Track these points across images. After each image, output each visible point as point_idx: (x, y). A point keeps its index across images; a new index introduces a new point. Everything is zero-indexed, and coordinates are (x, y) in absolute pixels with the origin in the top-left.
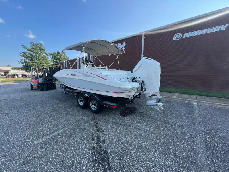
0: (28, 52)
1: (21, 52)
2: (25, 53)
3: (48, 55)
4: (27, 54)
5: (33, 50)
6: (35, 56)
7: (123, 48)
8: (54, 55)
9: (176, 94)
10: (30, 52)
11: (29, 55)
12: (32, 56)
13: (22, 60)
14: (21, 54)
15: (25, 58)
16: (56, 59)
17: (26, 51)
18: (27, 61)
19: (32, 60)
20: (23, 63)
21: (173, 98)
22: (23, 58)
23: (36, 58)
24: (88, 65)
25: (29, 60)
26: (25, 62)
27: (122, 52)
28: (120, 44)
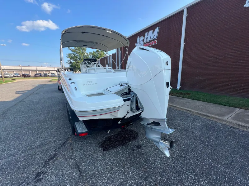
0: (73, 53)
1: (67, 54)
2: (70, 54)
3: (89, 54)
4: (72, 55)
5: (77, 51)
7: (155, 37)
8: (94, 54)
9: (238, 111)
11: (74, 56)
12: (76, 56)
13: (68, 61)
14: (67, 56)
15: (71, 59)
17: (71, 52)
18: (72, 61)
19: (76, 60)
20: (69, 64)
21: (224, 121)
22: (69, 59)
23: (79, 58)
24: (88, 65)
25: (74, 60)
26: (71, 63)
27: (154, 43)
28: (151, 32)
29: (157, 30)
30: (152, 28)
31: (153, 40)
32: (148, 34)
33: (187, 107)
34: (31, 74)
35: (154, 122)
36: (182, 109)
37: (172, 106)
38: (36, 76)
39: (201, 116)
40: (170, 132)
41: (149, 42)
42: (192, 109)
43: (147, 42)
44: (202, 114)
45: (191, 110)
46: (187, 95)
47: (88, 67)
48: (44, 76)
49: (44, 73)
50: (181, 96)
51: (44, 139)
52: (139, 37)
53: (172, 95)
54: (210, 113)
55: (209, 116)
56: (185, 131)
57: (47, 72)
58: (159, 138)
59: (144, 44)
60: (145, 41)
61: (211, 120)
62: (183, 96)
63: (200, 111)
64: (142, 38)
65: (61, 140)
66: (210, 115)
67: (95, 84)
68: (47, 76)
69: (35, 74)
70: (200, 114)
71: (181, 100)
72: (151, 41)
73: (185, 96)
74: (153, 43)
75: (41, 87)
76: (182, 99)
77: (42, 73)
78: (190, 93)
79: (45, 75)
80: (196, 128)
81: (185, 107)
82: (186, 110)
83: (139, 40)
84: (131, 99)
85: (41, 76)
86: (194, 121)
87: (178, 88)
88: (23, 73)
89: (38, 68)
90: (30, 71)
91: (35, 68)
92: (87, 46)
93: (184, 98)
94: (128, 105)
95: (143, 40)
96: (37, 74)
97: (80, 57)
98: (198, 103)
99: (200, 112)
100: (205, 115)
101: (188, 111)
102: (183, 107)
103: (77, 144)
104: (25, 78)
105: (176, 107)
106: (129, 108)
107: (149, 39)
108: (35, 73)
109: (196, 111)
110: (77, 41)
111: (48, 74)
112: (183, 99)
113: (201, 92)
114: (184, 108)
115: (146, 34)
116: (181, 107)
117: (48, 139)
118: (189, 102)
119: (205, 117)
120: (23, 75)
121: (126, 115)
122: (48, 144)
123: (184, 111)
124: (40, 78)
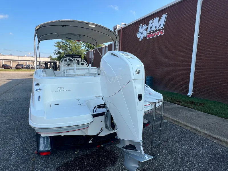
0: (62, 41)
1: (56, 42)
2: (59, 43)
4: (61, 43)
6: (68, 45)
7: (162, 26)
10: (64, 41)
11: (63, 44)
12: (66, 45)
13: (56, 50)
14: (55, 44)
15: (59, 48)
16: (90, 47)
18: (61, 51)
19: (65, 50)
20: (57, 54)
22: (57, 48)
23: (69, 48)
24: (69, 63)
25: (63, 50)
26: (59, 53)
27: (160, 33)
28: (156, 20)
29: (164, 17)
30: (158, 14)
31: (159, 30)
32: (152, 22)
33: (193, 124)
34: (12, 66)
35: (130, 144)
36: (186, 126)
37: (174, 120)
38: (17, 68)
39: (211, 138)
40: (146, 159)
41: (154, 32)
42: (200, 127)
43: (151, 32)
44: (211, 136)
45: (198, 129)
46: (200, 105)
47: (69, 65)
48: (26, 68)
49: (27, 64)
50: (191, 106)
51: (5, 153)
52: (141, 25)
53: (180, 105)
54: (223, 136)
55: (220, 140)
56: (182, 159)
57: (30, 63)
58: (136, 167)
59: (147, 34)
60: (149, 30)
61: (222, 146)
62: (193, 106)
63: (211, 131)
64: (145, 27)
65: (24, 157)
66: (222, 139)
67: (68, 90)
68: (30, 68)
69: (17, 66)
70: (209, 136)
71: (190, 113)
72: (156, 31)
73: (195, 108)
74: (158, 33)
75: (19, 83)
76: (191, 111)
77: (25, 64)
78: (204, 103)
79: (28, 67)
80: (199, 156)
81: (191, 124)
82: (192, 128)
83: (142, 29)
84: (105, 113)
85: (23, 67)
86: (199, 145)
87: (190, 94)
88: (4, 64)
89: (21, 58)
90: (12, 61)
91: (17, 58)
92: (71, 38)
93: (194, 109)
94: (101, 121)
95: (147, 29)
96: (19, 66)
97: (70, 46)
98: (212, 119)
99: (210, 134)
100: (216, 138)
101: (194, 129)
102: (189, 123)
103: (40, 163)
104: (5, 70)
105: (179, 122)
106: (103, 125)
107: (153, 29)
108: (17, 64)
109: (205, 132)
110: (58, 33)
111: (32, 65)
112: (194, 111)
113: (219, 103)
114: (189, 125)
115: (151, 22)
116: (186, 124)
117: (10, 153)
118: (199, 117)
119: (216, 141)
120: (3, 66)
121: (100, 133)
122: (7, 160)
123: (189, 129)
124: (21, 71)
